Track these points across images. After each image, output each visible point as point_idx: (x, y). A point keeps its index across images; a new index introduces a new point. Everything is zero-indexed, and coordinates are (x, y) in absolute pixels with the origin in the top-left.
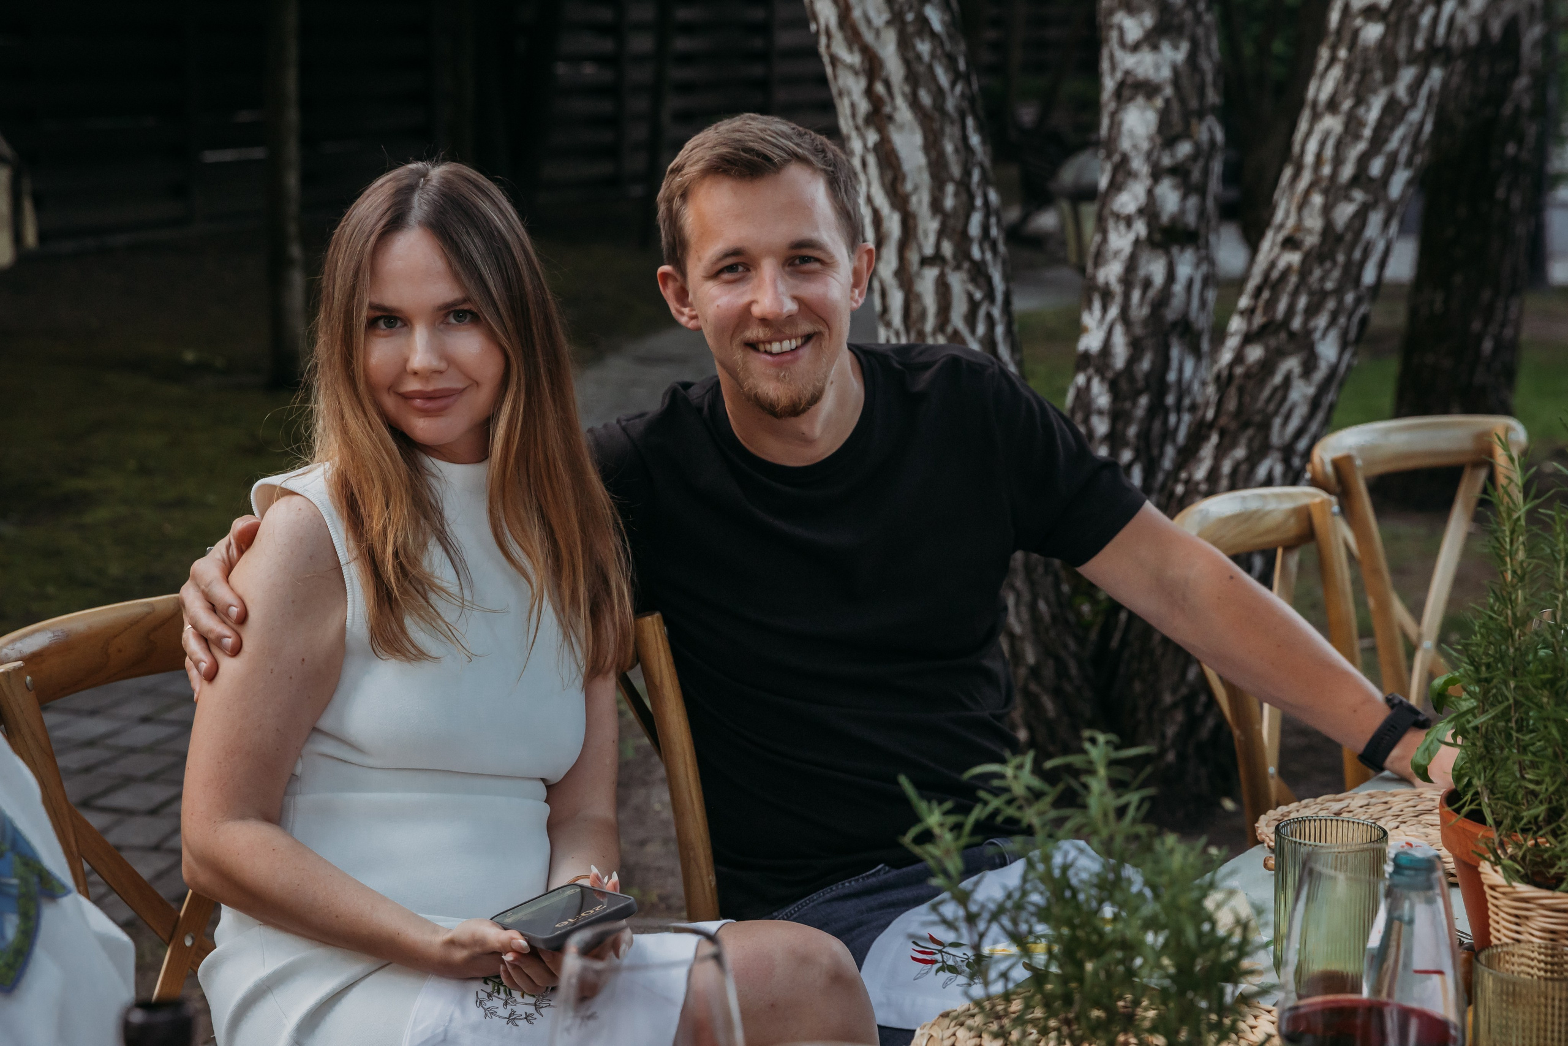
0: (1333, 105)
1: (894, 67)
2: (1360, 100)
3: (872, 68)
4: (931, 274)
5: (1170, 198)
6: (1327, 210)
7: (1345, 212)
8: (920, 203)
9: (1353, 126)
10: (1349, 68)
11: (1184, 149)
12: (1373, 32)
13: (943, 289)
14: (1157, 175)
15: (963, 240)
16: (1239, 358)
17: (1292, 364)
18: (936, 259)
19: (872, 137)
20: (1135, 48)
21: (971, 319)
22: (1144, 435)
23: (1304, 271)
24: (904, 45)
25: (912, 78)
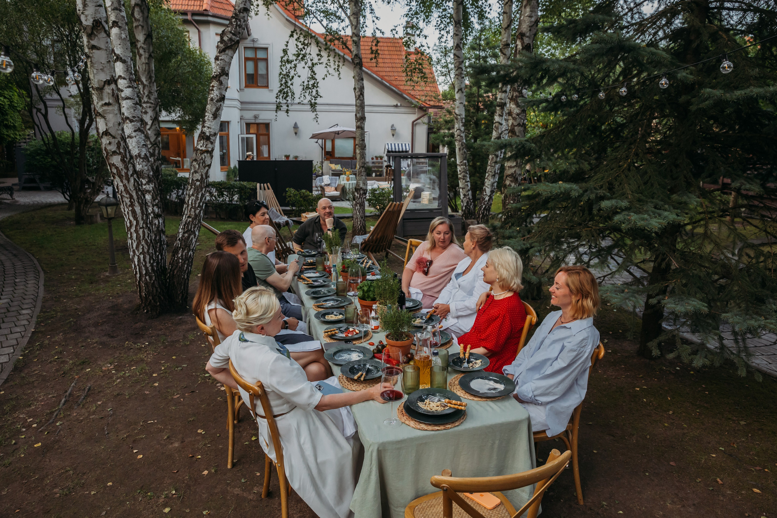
0: (193, 195)
1: (135, 197)
2: (198, 194)
3: (131, 197)
4: (141, 230)
5: (156, 210)
6: (195, 211)
7: (198, 211)
8: (140, 218)
9: (197, 198)
10: (195, 189)
11: (157, 201)
12: (198, 183)
13: (144, 232)
14: (153, 206)
15: (147, 224)
16: (183, 236)
17: (193, 236)
18: (143, 227)
19: (130, 209)
20: (145, 185)
21: (148, 237)
22: (160, 250)
23: (192, 222)
24: (137, 193)
25: (138, 198)
